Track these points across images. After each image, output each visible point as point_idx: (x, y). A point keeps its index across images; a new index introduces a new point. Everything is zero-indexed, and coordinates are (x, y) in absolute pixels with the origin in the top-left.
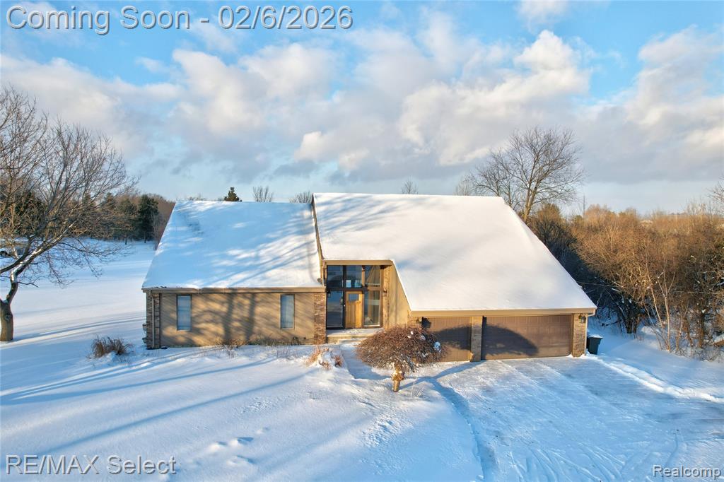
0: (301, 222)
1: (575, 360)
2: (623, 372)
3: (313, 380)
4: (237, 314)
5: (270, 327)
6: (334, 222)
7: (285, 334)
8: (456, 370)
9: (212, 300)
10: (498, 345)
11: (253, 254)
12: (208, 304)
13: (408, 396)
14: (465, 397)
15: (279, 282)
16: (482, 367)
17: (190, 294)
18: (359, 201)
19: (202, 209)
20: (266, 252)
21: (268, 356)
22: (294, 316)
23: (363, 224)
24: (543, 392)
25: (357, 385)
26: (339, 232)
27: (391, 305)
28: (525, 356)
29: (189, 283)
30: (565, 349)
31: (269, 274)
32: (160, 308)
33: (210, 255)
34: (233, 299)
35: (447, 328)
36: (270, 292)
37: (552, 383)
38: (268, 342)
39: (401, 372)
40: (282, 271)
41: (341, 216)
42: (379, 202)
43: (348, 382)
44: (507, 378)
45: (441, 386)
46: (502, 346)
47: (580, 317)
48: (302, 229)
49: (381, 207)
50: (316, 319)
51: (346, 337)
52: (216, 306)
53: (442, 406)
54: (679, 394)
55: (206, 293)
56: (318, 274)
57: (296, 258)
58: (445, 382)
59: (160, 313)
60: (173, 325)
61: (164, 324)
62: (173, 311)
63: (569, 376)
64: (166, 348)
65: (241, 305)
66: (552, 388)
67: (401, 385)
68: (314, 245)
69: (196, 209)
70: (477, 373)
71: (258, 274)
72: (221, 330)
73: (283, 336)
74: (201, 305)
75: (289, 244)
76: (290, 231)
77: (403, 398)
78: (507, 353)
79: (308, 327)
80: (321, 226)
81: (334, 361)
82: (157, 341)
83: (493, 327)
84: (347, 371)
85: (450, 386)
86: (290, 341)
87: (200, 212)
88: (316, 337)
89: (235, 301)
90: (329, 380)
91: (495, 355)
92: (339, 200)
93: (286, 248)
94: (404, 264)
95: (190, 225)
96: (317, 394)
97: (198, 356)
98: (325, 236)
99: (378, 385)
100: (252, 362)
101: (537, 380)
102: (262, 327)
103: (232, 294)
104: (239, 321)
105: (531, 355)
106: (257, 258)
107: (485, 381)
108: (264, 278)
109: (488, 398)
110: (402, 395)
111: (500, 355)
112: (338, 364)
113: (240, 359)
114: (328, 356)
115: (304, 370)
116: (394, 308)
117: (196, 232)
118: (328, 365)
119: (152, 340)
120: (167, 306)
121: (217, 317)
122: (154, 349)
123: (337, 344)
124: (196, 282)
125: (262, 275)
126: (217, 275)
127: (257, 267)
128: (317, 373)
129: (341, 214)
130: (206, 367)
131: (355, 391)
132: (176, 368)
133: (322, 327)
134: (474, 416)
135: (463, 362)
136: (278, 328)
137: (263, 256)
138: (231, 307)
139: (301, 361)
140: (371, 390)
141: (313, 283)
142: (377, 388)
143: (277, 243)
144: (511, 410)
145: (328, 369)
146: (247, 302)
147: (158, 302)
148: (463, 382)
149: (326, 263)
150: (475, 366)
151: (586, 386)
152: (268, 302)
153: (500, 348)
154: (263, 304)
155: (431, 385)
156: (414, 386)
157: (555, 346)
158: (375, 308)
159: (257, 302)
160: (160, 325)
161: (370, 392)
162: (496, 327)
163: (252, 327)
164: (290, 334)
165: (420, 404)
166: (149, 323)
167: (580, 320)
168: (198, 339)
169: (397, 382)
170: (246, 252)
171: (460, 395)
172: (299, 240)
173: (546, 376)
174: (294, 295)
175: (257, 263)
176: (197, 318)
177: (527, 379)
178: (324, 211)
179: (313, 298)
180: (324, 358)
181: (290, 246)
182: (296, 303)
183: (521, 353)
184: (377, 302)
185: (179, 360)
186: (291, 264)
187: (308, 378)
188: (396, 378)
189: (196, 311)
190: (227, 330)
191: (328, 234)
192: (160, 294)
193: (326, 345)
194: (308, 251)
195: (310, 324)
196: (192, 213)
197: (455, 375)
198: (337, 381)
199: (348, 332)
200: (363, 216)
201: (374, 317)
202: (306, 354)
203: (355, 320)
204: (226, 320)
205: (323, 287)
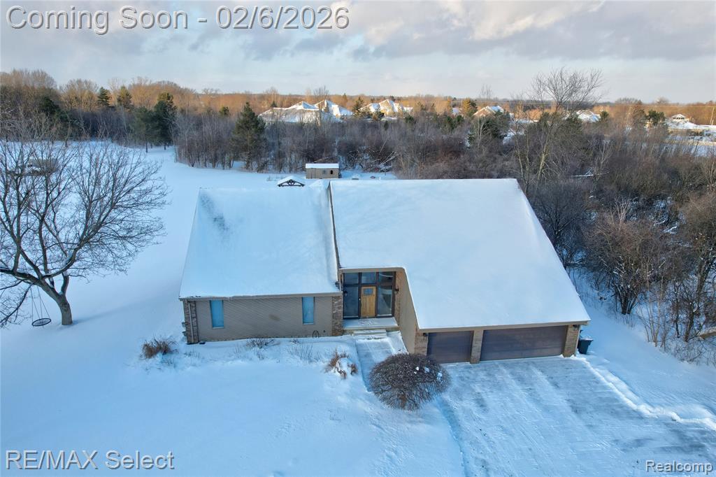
1: (566, 360)
2: (605, 381)
8: (457, 375)
16: (479, 371)
24: (529, 409)
25: (370, 400)
27: (402, 305)
30: (558, 350)
32: (196, 311)
43: (362, 397)
54: (649, 413)
55: (236, 300)
59: (196, 315)
64: (204, 343)
66: (538, 402)
68: (331, 243)
70: (475, 380)
73: (306, 330)
81: (350, 369)
82: (195, 337)
84: (361, 379)
88: (335, 330)
90: (346, 393)
93: (304, 247)
95: (215, 219)
96: (336, 413)
107: (480, 392)
109: (481, 416)
112: (354, 371)
114: (345, 363)
117: (222, 229)
118: (345, 373)
119: (191, 337)
122: (194, 343)
123: (352, 335)
131: (369, 408)
134: (466, 439)
139: (321, 363)
140: (382, 408)
141: (331, 287)
144: (499, 433)
145: (345, 379)
147: (194, 307)
149: (343, 271)
150: (474, 368)
151: (569, 400)
157: (548, 348)
160: (197, 324)
161: (380, 411)
166: (187, 322)
173: (536, 384)
174: (314, 298)
177: (517, 390)
180: (341, 365)
181: (308, 244)
182: (316, 303)
186: (310, 266)
192: (195, 302)
193: (343, 337)
198: (353, 396)
199: (363, 323)
202: (325, 355)
203: (369, 311)
205: (340, 291)
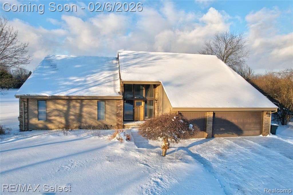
0: (111, 65)
1: (265, 138)
3: (112, 148)
4: (72, 112)
5: (91, 119)
6: (128, 63)
7: (100, 123)
8: (199, 143)
9: (58, 104)
10: (221, 129)
11: (83, 79)
12: (55, 106)
13: (172, 159)
14: (208, 159)
15: (96, 93)
16: (213, 141)
17: (45, 100)
18: (142, 55)
19: (59, 58)
20: (90, 79)
21: (88, 135)
22: (105, 113)
23: (144, 65)
24: (256, 157)
25: (139, 152)
26: (131, 68)
27: (159, 108)
28: (236, 135)
29: (44, 93)
30: (258, 132)
31: (90, 89)
32: (28, 107)
33: (59, 79)
34: (70, 103)
35: (192, 119)
36: (91, 99)
37: (258, 151)
38: (89, 127)
39: (167, 144)
40: (98, 88)
41: (133, 61)
42: (153, 56)
43: (133, 150)
44: (230, 148)
45: (191, 152)
46: (224, 129)
47: (267, 113)
48: (112, 68)
49: (154, 58)
50: (117, 115)
51: (134, 125)
52: (61, 107)
53: (195, 166)
55: (54, 99)
56: (119, 89)
57: (107, 81)
58: (194, 150)
59: (28, 110)
60: (35, 117)
61: (30, 117)
62: (35, 110)
63: (266, 146)
64: (31, 131)
65: (74, 107)
66: (260, 154)
67: (167, 152)
68: (117, 76)
69: (56, 59)
70: (211, 145)
71: (84, 89)
72: (63, 120)
73: (99, 125)
74: (51, 106)
75: (103, 75)
76: (105, 69)
77: (169, 160)
78: (226, 133)
79: (113, 119)
80: (121, 65)
81: (125, 137)
82: (26, 127)
83: (219, 119)
84: (134, 143)
85: (197, 153)
86: (103, 127)
87: (58, 60)
88: (118, 125)
89: (71, 104)
90: (122, 149)
91: (219, 135)
92: (132, 54)
93: (102, 77)
94: (166, 83)
95: (51, 66)
96: (112, 158)
97: (46, 135)
98: (123, 69)
99: (152, 152)
100: (78, 138)
101: (249, 149)
102: (87, 120)
103: (69, 99)
104: (74, 115)
105: (239, 135)
106: (85, 81)
107: (217, 149)
108: (88, 91)
109: (223, 160)
110: (168, 158)
111: (222, 135)
112: (128, 139)
113: (71, 136)
114: (122, 135)
115: (107, 143)
116: (162, 109)
117: (54, 69)
118: (122, 139)
119: (23, 126)
120: (32, 107)
121: (61, 113)
122: (24, 131)
123: (129, 129)
124: (48, 92)
125: (87, 89)
126: (60, 89)
127: (85, 86)
128: (115, 145)
129: (133, 60)
130: (49, 141)
131: (138, 156)
132: (30, 142)
133: (121, 119)
134: (217, 173)
135: (202, 139)
136: (96, 119)
137: (88, 80)
138: (69, 108)
139: (106, 137)
140: (148, 155)
141: (116, 94)
142: (152, 154)
143: (97, 75)
144: (241, 169)
145: (122, 142)
146: (78, 105)
147: (26, 104)
148: (205, 150)
149: (123, 82)
150: (209, 140)
151: (281, 153)
152: (90, 105)
153: (222, 131)
154: (88, 106)
155: (185, 152)
156: (175, 152)
157: (253, 130)
158: (151, 110)
159: (84, 105)
160: (28, 117)
161: (147, 157)
162: (220, 118)
163: (81, 119)
164: (102, 123)
165: (181, 165)
166: (21, 117)
167: (267, 115)
168: (50, 126)
169: (164, 150)
170: (79, 78)
171: (204, 158)
172: (110, 73)
173: (253, 146)
174: (105, 101)
175: (85, 83)
176: (50, 113)
177: (242, 149)
178: (123, 59)
179: (116, 103)
180: (119, 135)
181: (104, 76)
182: (106, 106)
183: (234, 133)
184: (152, 107)
185: (35, 137)
186: (104, 84)
187: (109, 148)
188: (164, 147)
189: (49, 110)
190: (67, 121)
191: (125, 69)
192: (28, 99)
193: (123, 129)
194: (114, 78)
195: (114, 117)
196: (54, 61)
197: (199, 146)
198: (126, 150)
199: (136, 122)
200: (144, 61)
201: (150, 116)
202: (110, 134)
203: (140, 117)
204: (66, 115)
205: (121, 97)
